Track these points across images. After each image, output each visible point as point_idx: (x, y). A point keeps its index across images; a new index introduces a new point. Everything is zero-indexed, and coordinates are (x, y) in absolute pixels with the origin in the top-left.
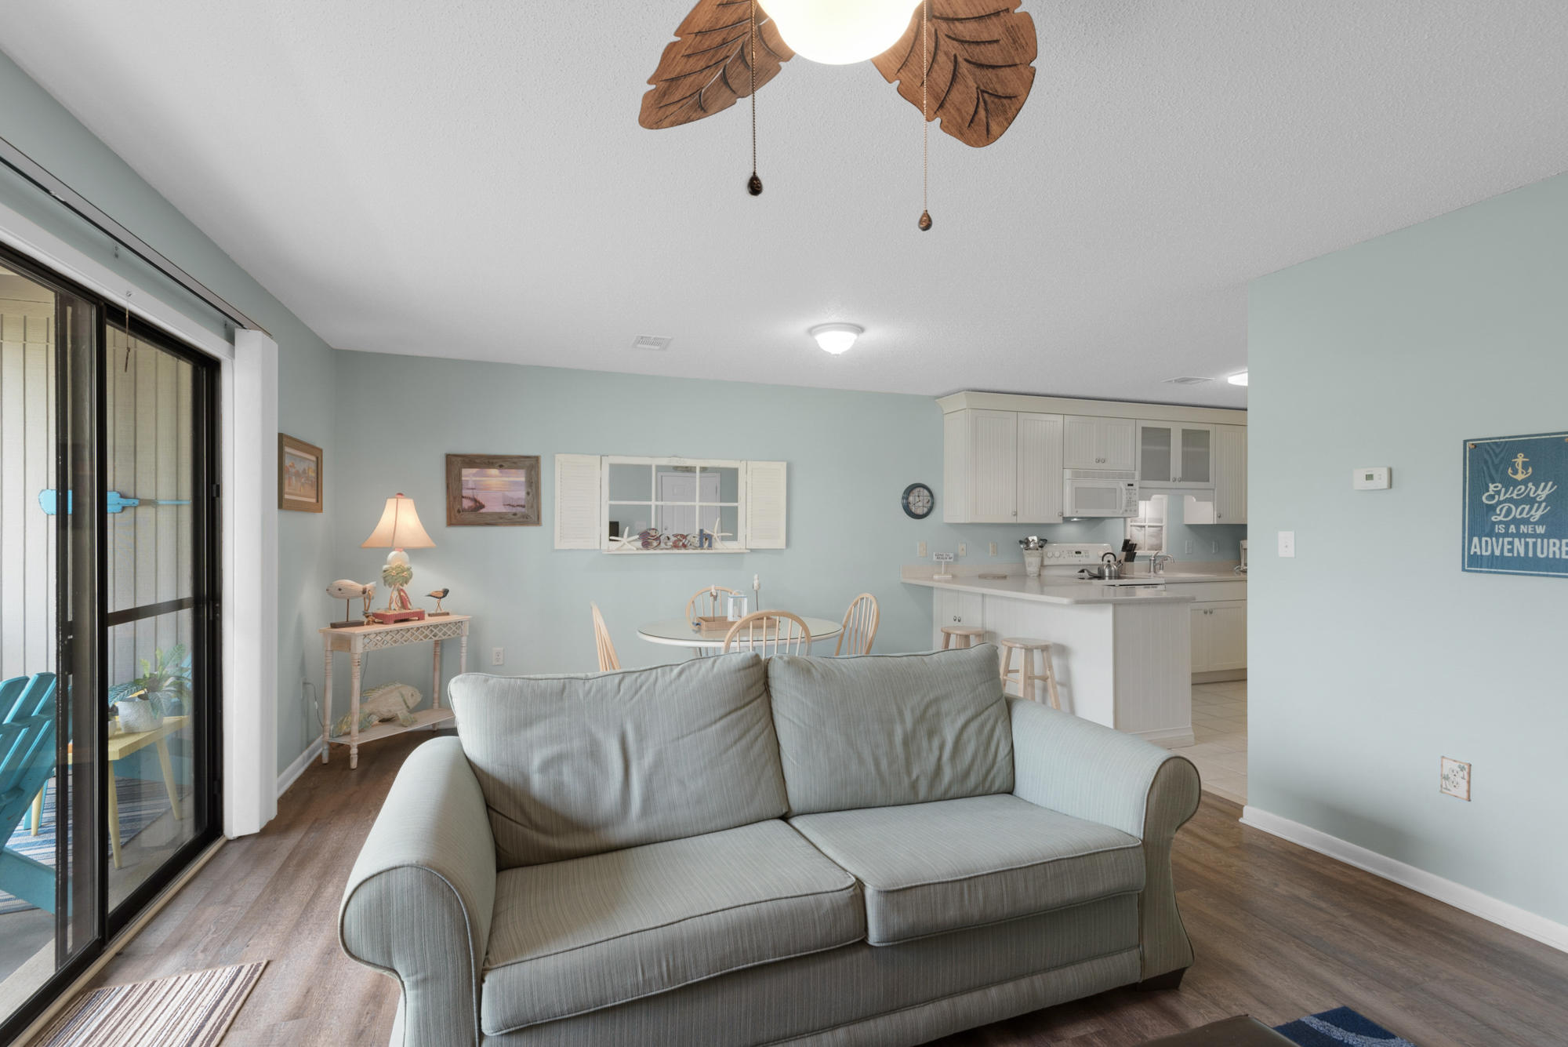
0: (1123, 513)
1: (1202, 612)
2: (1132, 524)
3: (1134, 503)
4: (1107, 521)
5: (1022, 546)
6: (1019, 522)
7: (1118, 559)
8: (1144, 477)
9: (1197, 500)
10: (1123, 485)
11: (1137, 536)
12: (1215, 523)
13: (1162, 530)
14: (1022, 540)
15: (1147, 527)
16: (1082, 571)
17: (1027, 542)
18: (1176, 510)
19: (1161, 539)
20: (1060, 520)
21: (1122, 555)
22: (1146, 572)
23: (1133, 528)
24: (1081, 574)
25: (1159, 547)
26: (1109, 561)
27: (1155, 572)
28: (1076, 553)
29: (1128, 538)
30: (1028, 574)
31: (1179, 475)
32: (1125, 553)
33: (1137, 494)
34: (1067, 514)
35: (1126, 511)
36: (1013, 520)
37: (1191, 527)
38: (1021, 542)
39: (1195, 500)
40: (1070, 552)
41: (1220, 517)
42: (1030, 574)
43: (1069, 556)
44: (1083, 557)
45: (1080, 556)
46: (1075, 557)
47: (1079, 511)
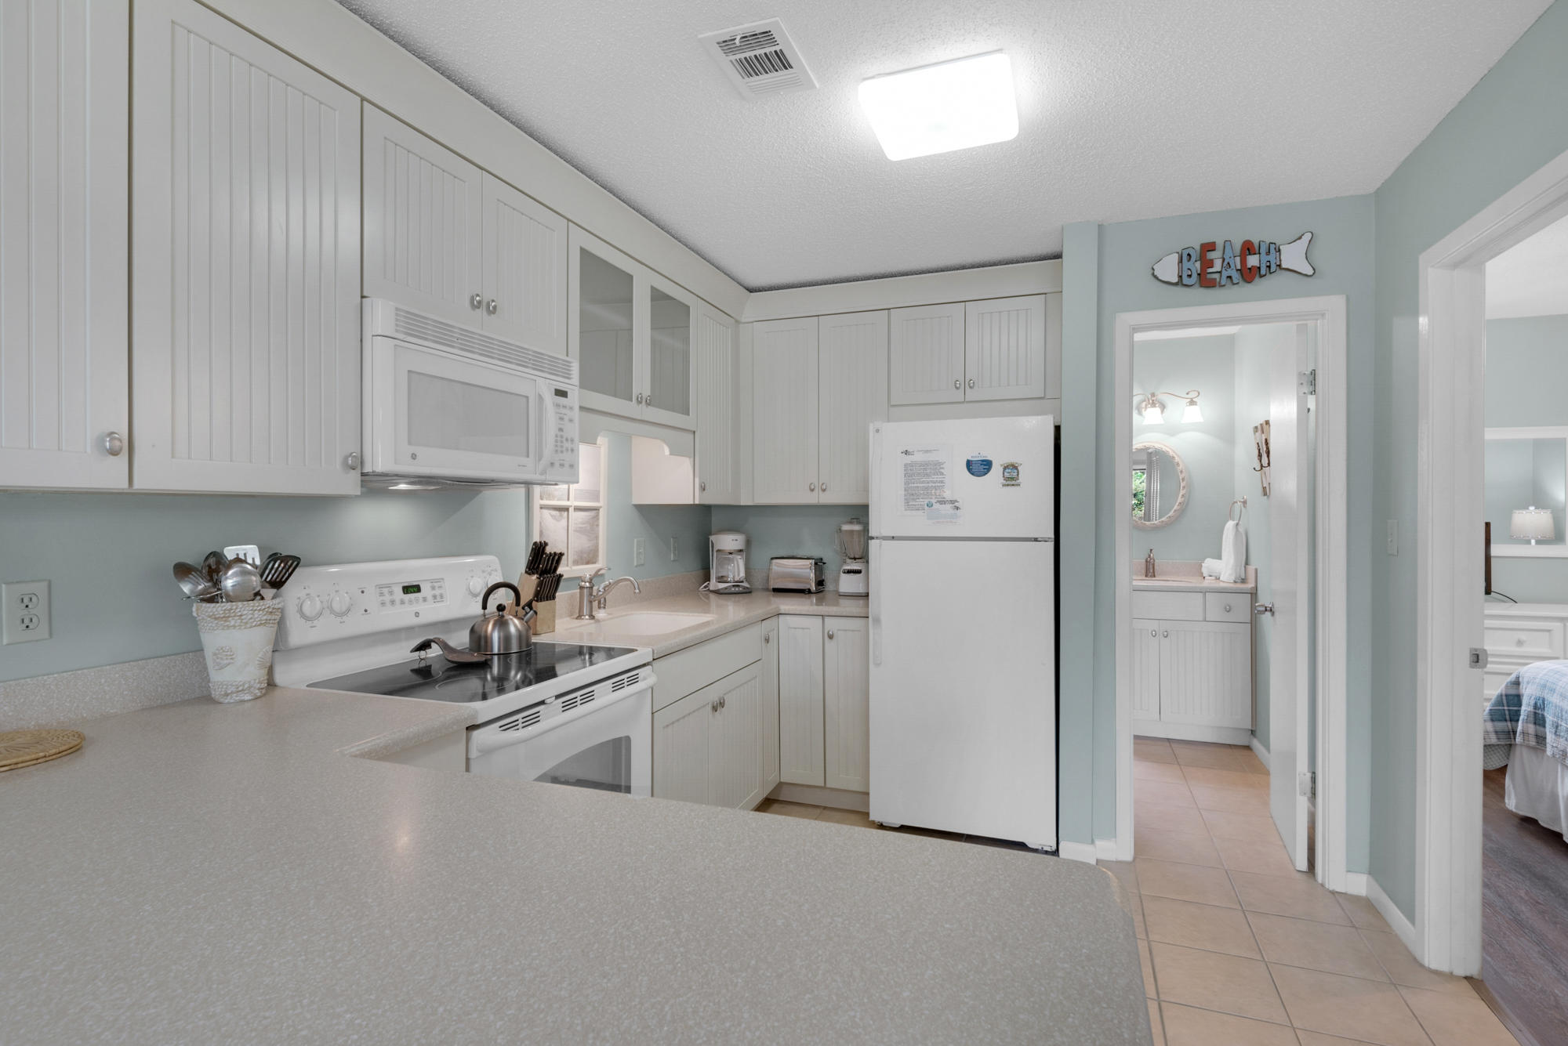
0: (544, 472)
1: (709, 708)
2: (545, 502)
3: (568, 445)
4: (488, 493)
5: (186, 588)
7: (524, 601)
8: (584, 384)
9: (671, 454)
10: (545, 387)
11: (557, 535)
12: (697, 502)
13: (597, 517)
14: (189, 560)
15: (571, 510)
16: (425, 646)
17: (214, 567)
18: (621, 475)
19: (597, 538)
20: (350, 485)
21: (528, 586)
22: (571, 615)
23: (546, 512)
24: (423, 654)
25: (590, 558)
26: (501, 608)
27: (592, 617)
28: (407, 589)
29: (536, 539)
30: (215, 694)
31: (647, 392)
32: (535, 577)
33: (576, 420)
34: (380, 461)
35: (552, 464)
36: (110, 475)
37: (645, 510)
38: (183, 570)
39: (667, 451)
40: (385, 591)
41: (704, 490)
42: (227, 695)
43: (383, 604)
44: (425, 599)
45: (417, 600)
46: (402, 602)
47: (414, 456)
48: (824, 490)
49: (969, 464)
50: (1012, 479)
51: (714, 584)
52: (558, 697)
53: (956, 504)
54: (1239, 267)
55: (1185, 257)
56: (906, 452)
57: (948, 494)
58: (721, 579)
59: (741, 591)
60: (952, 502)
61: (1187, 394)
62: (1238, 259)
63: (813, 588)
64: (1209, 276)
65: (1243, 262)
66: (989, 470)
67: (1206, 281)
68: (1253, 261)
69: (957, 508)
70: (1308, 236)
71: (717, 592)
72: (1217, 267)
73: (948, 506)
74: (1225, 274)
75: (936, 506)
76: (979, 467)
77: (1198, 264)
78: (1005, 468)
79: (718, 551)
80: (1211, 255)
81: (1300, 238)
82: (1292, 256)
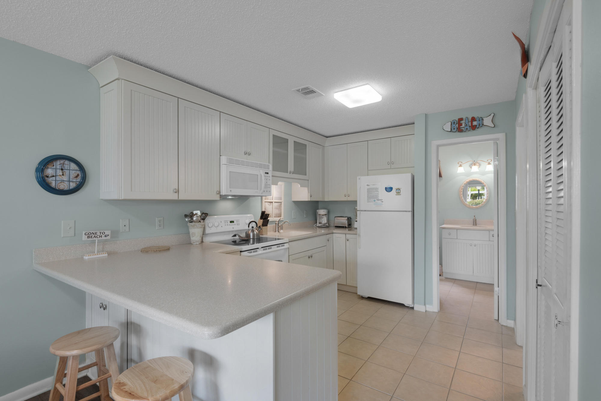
0: (262, 193)
1: (308, 257)
2: (266, 201)
3: (269, 186)
4: (251, 198)
5: (187, 220)
6: (180, 198)
7: (258, 226)
8: (274, 169)
9: (301, 187)
10: (262, 172)
11: (269, 209)
12: (309, 200)
13: (281, 205)
14: (187, 214)
15: (273, 203)
16: (235, 236)
17: (192, 215)
18: (288, 192)
19: (281, 210)
20: (217, 197)
21: (260, 222)
22: (273, 231)
23: (266, 203)
24: (234, 237)
25: (280, 216)
26: (253, 227)
27: (279, 232)
28: (231, 222)
29: (264, 210)
30: (192, 242)
31: (292, 170)
32: (262, 220)
33: (271, 180)
34: (223, 193)
35: (264, 191)
36: (174, 197)
37: (296, 202)
38: (186, 216)
39: (300, 186)
40: (226, 222)
41: (311, 196)
42: (194, 242)
43: (225, 225)
44: (235, 225)
45: (233, 224)
46: (230, 225)
47: (231, 191)
48: (349, 196)
49: (386, 188)
50: (399, 193)
51: (318, 225)
52: (262, 248)
53: (382, 200)
54: (470, 125)
55: (453, 123)
56: (368, 185)
57: (380, 198)
58: (320, 223)
59: (327, 226)
60: (381, 200)
61: (487, 160)
62: (470, 123)
63: (347, 226)
64: (461, 129)
65: (472, 123)
66: (392, 190)
67: (460, 130)
68: (475, 123)
69: (383, 202)
70: (493, 115)
71: (319, 227)
72: (463, 125)
73: (380, 201)
74: (466, 128)
75: (376, 201)
76: (389, 189)
77: (457, 125)
78: (397, 190)
79: (319, 215)
80: (462, 122)
81: (490, 115)
82: (487, 121)
